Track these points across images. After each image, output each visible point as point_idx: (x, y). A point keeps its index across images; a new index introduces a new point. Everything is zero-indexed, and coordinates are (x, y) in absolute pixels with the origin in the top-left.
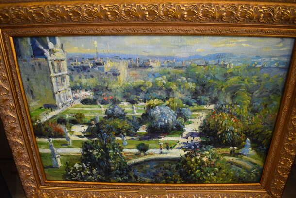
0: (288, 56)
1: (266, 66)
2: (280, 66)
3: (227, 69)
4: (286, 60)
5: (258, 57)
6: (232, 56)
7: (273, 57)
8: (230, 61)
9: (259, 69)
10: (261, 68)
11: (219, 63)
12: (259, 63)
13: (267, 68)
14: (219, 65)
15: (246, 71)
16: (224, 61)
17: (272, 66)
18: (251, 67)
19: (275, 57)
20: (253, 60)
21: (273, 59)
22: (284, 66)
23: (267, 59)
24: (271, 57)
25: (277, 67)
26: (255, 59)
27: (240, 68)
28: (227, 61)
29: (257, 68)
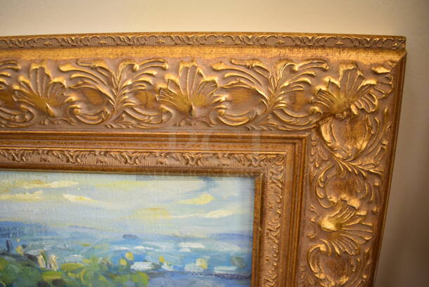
0: (241, 236)
1: (165, 267)
2: (219, 270)
3: (41, 271)
4: (236, 249)
5: (130, 238)
6: (46, 233)
7: (186, 239)
8: (42, 247)
9: (145, 277)
10: (151, 274)
11: (13, 252)
12: (141, 258)
13: (172, 273)
14: (14, 256)
15: (102, 278)
16: (24, 247)
17: (188, 268)
18: (116, 269)
19: (193, 239)
20: (117, 248)
21: (186, 247)
22: (232, 269)
23: (165, 247)
24: (178, 239)
25: (208, 273)
26: (119, 243)
27: (80, 269)
28: (33, 247)
29: (137, 272)
